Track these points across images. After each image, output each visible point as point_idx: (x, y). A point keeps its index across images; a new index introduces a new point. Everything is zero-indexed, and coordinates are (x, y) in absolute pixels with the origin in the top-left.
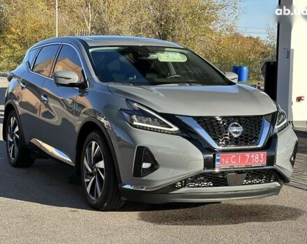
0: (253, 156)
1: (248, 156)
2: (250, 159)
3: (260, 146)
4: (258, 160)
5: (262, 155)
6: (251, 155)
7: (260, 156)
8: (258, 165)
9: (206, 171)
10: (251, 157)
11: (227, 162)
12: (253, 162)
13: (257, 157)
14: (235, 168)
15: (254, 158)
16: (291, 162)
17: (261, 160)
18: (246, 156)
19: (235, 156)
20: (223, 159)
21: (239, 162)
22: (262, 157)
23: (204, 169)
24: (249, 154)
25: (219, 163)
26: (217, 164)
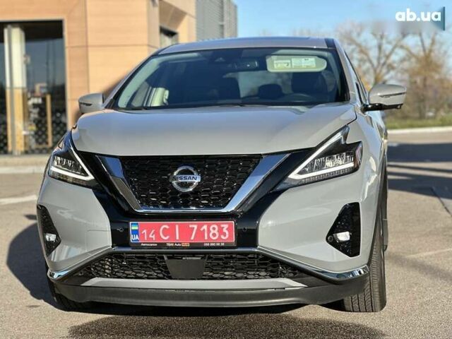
0: (205, 227)
1: (195, 227)
2: (200, 233)
3: (226, 210)
4: (219, 234)
5: (225, 226)
6: (200, 227)
7: (220, 229)
8: (218, 244)
9: (117, 249)
10: (202, 229)
11: (152, 236)
12: (206, 238)
13: (214, 229)
14: (171, 248)
15: (209, 231)
16: (330, 244)
17: (225, 235)
18: (190, 226)
19: (167, 227)
20: (145, 231)
21: (177, 238)
22: (225, 230)
23: (113, 247)
24: (198, 224)
25: (137, 238)
26: (133, 238)
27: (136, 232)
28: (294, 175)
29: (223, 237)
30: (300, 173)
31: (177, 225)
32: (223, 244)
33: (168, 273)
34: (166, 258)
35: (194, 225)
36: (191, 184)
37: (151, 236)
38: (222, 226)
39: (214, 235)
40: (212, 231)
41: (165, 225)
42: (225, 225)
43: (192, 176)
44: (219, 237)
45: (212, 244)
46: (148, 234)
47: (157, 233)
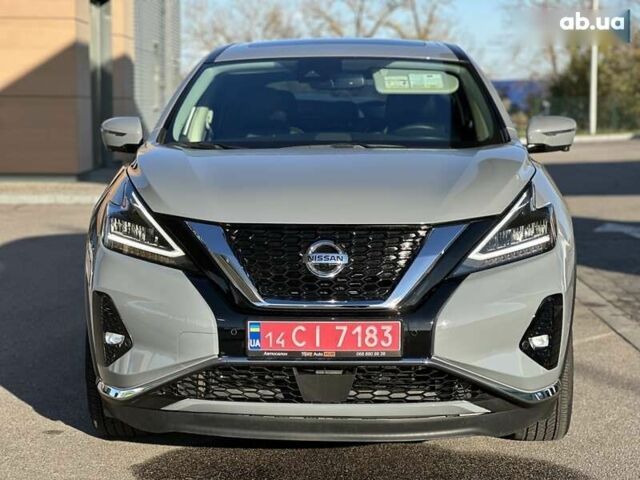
0: (358, 329)
1: (345, 329)
2: (351, 338)
4: (377, 339)
5: (388, 329)
6: (351, 328)
7: (381, 334)
8: (377, 354)
9: (226, 360)
10: (354, 332)
11: (281, 341)
12: (360, 345)
13: (371, 331)
14: (308, 358)
15: (364, 335)
16: (525, 351)
17: (386, 340)
18: (338, 328)
19: (303, 329)
20: (270, 334)
21: (318, 344)
22: (387, 334)
23: (219, 356)
24: (348, 325)
25: (258, 343)
26: (252, 344)
27: (256, 336)
29: (383, 343)
30: (483, 251)
31: (318, 327)
32: (383, 354)
33: (298, 393)
34: (296, 373)
35: (342, 327)
36: (334, 267)
37: (278, 341)
38: (383, 328)
39: (371, 340)
40: (369, 335)
41: (300, 326)
42: (388, 327)
43: (335, 255)
44: (379, 342)
45: (368, 354)
46: (275, 338)
47: (288, 337)
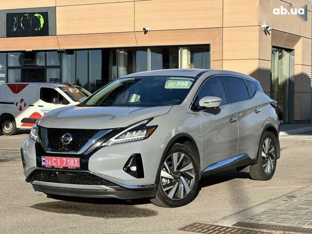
0: (69, 160)
1: (65, 160)
2: (67, 163)
3: (79, 153)
4: (73, 163)
5: (76, 160)
6: (67, 160)
7: (74, 161)
8: (73, 168)
11: (50, 163)
12: (69, 165)
13: (72, 161)
15: (70, 162)
16: (125, 171)
18: (63, 159)
20: (47, 161)
21: (59, 164)
22: (76, 162)
23: (37, 167)
25: (44, 163)
26: (43, 163)
27: (44, 161)
28: (113, 140)
29: (75, 165)
30: (116, 138)
31: (59, 158)
32: (75, 168)
34: (57, 173)
35: (65, 159)
36: (68, 141)
39: (72, 164)
41: (54, 159)
43: (69, 138)
45: (71, 168)
47: (52, 163)
